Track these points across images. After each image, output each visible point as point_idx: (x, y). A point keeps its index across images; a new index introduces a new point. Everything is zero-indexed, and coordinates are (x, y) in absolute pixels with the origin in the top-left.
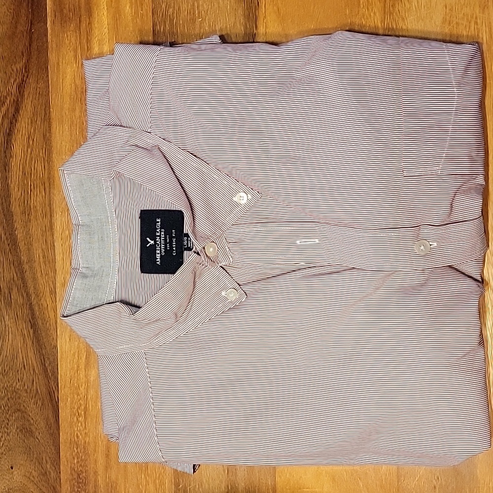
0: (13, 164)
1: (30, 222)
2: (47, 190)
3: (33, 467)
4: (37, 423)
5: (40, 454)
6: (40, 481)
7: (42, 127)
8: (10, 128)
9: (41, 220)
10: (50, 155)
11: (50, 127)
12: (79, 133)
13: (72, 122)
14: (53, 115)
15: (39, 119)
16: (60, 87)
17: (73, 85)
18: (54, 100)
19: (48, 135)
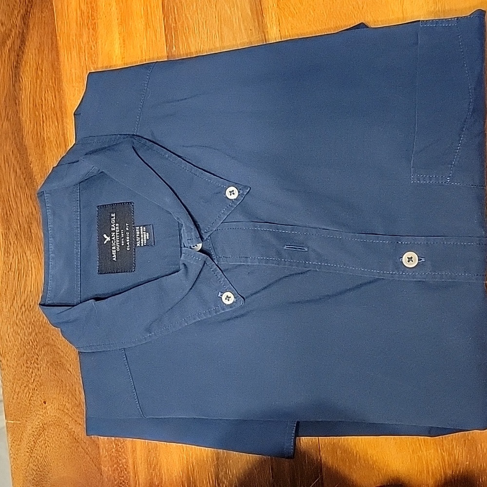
0: (23, 97)
1: (45, 154)
2: (60, 119)
3: (67, 400)
4: (67, 355)
5: (73, 385)
6: (75, 412)
7: (50, 56)
8: (18, 61)
9: (56, 151)
10: (60, 84)
11: (58, 55)
12: (88, 58)
13: (80, 48)
14: (60, 43)
15: (46, 49)
16: (65, 15)
17: (78, 10)
18: (61, 27)
19: (56, 63)
